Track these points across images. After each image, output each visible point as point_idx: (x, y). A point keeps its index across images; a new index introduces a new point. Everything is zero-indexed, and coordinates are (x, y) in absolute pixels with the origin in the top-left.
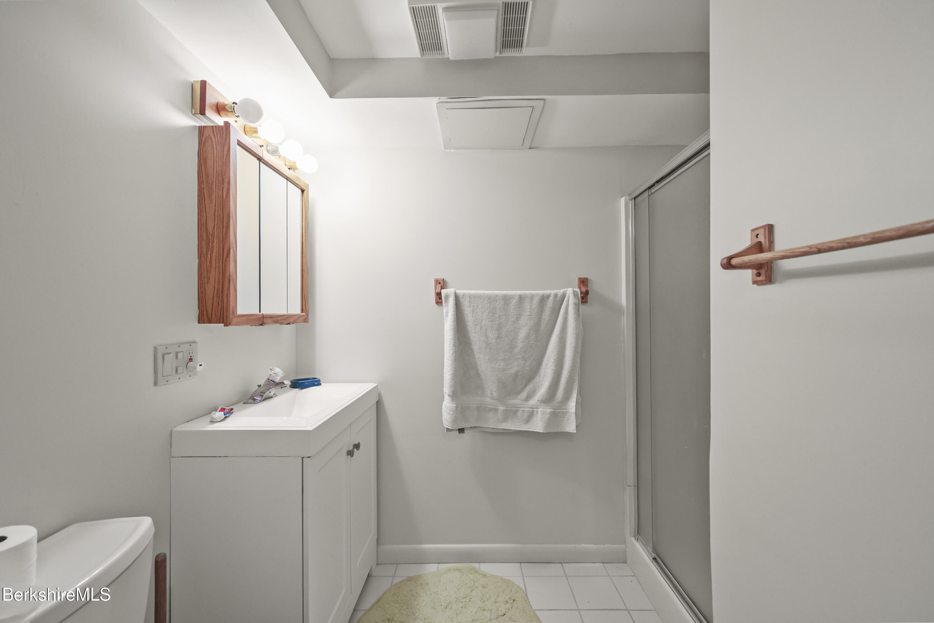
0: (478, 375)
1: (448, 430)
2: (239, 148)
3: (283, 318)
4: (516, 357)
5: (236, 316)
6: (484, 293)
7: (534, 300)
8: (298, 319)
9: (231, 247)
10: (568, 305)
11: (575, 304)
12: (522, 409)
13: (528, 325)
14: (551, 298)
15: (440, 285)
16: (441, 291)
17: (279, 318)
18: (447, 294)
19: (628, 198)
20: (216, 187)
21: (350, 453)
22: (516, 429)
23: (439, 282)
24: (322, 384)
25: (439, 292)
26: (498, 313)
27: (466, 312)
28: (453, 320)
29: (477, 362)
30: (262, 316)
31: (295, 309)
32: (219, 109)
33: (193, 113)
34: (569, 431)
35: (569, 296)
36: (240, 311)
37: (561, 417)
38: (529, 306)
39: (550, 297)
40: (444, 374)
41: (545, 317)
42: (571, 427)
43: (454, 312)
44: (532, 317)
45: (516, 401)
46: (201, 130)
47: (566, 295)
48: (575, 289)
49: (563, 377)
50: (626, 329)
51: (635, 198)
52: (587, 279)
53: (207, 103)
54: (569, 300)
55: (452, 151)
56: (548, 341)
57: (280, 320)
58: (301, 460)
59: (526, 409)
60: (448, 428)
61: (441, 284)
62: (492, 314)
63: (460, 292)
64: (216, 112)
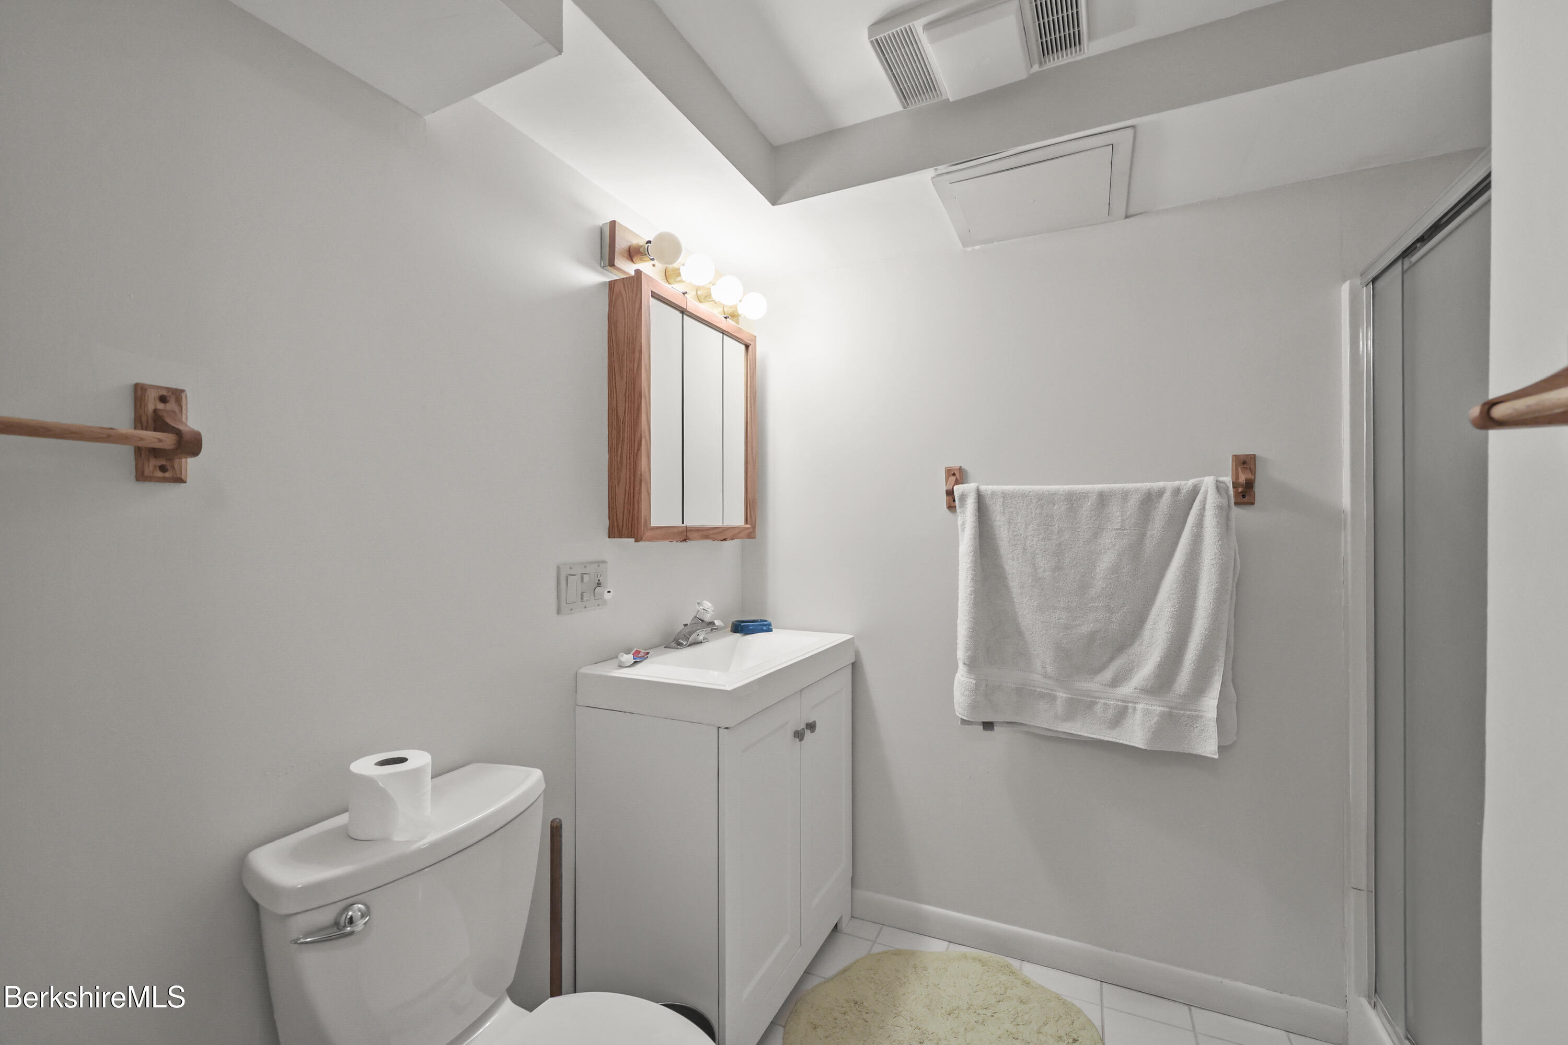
0: (1020, 633)
1: (964, 722)
2: (653, 301)
3: (716, 531)
4: (1092, 605)
5: (650, 529)
6: (1031, 490)
7: (1129, 500)
8: (739, 533)
9: (642, 437)
10: (1203, 509)
11: (1220, 508)
12: (1102, 701)
13: (1117, 547)
14: (1167, 496)
15: (955, 478)
16: (953, 489)
17: (710, 532)
18: (963, 492)
19: (1358, 281)
20: (627, 358)
21: (799, 735)
22: (1092, 736)
23: (952, 473)
24: (773, 629)
25: (950, 490)
26: (1056, 526)
27: (998, 523)
28: (972, 536)
29: (1017, 610)
30: (685, 528)
31: (736, 518)
32: (632, 254)
33: (602, 266)
34: (1203, 755)
35: (1206, 493)
36: (654, 523)
37: (1187, 724)
38: (1118, 512)
39: (1165, 495)
40: (958, 628)
41: (1154, 532)
42: (1209, 747)
43: (975, 522)
44: (1125, 531)
45: (1094, 685)
46: (612, 285)
47: (1199, 491)
48: (1221, 479)
49: (1190, 648)
50: (1350, 558)
51: (1374, 280)
52: (1253, 457)
53: (616, 249)
54: (1205, 498)
55: (977, 247)
56: (1161, 576)
57: (712, 534)
58: (717, 729)
59: (1112, 703)
60: (964, 720)
61: (957, 475)
62: (1045, 527)
63: (986, 488)
64: (627, 258)
